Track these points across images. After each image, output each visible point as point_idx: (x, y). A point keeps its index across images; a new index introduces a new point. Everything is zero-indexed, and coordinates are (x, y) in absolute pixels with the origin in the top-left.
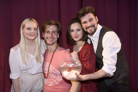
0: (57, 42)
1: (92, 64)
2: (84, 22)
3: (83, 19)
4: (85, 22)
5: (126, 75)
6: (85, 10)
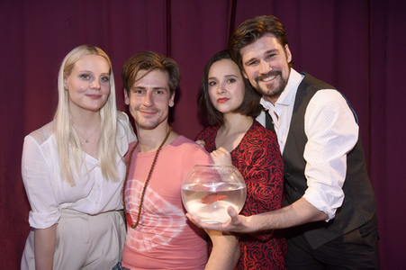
1: (273, 186)
2: (252, 59)
3: (249, 53)
4: (254, 62)
5: (369, 217)
6: (256, 27)
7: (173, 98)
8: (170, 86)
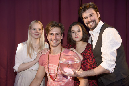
0: (60, 43)
4: (86, 18)
7: (62, 36)
8: (61, 32)
